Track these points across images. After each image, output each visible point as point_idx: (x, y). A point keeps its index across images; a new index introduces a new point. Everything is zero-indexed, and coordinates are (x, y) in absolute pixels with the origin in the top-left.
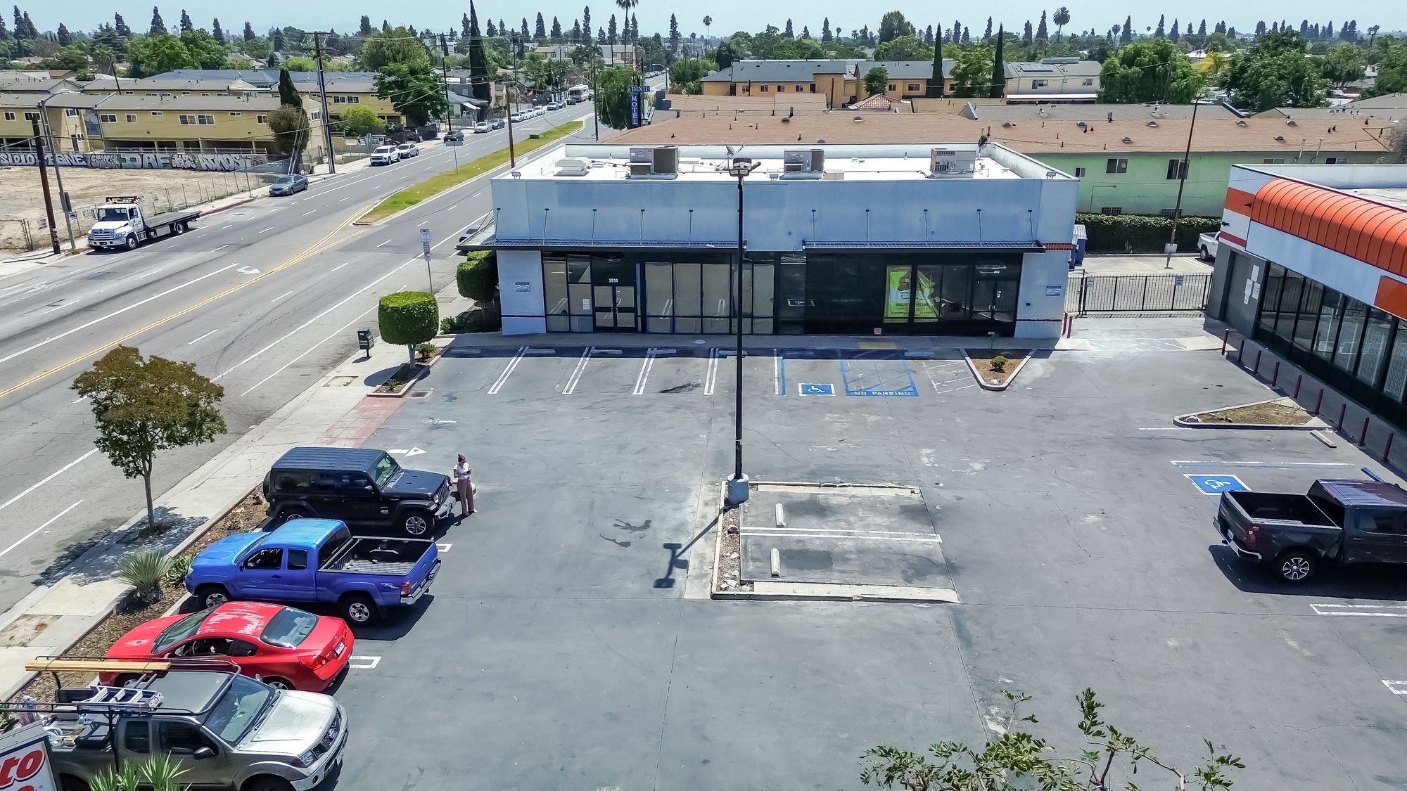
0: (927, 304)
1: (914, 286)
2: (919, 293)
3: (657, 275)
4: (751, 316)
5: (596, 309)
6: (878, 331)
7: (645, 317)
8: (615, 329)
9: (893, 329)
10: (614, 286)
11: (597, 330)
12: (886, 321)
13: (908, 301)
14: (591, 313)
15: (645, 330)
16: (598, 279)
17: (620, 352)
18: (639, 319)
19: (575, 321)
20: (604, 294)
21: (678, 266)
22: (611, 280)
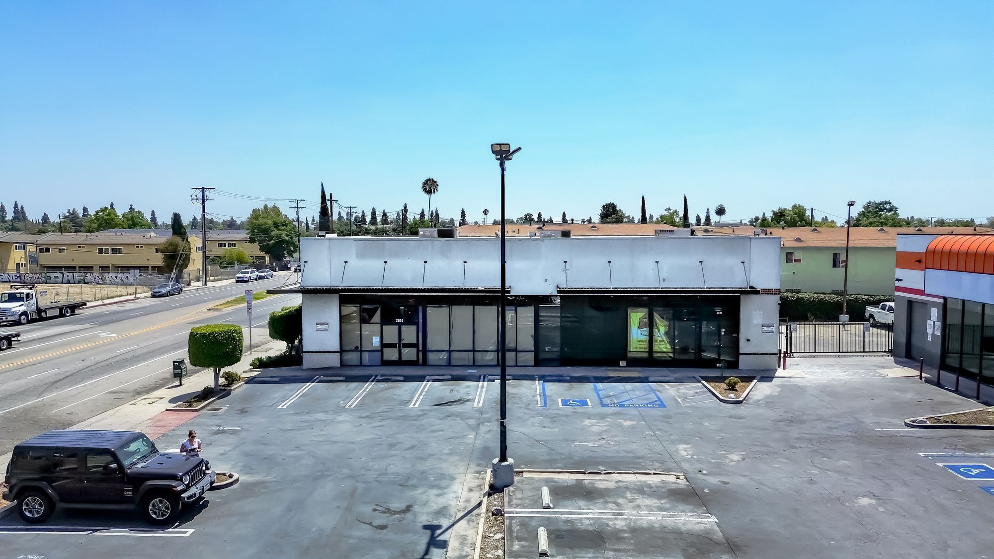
0: (663, 341)
1: (651, 325)
2: (655, 330)
3: (436, 316)
4: (516, 350)
5: (383, 345)
6: (623, 363)
7: (425, 351)
8: (400, 363)
9: (635, 363)
10: (400, 324)
11: (385, 363)
12: (629, 355)
13: (647, 338)
14: (380, 349)
15: (425, 363)
16: (387, 320)
17: (402, 378)
18: (421, 354)
19: (366, 356)
20: (391, 333)
21: (455, 309)
22: (398, 320)
